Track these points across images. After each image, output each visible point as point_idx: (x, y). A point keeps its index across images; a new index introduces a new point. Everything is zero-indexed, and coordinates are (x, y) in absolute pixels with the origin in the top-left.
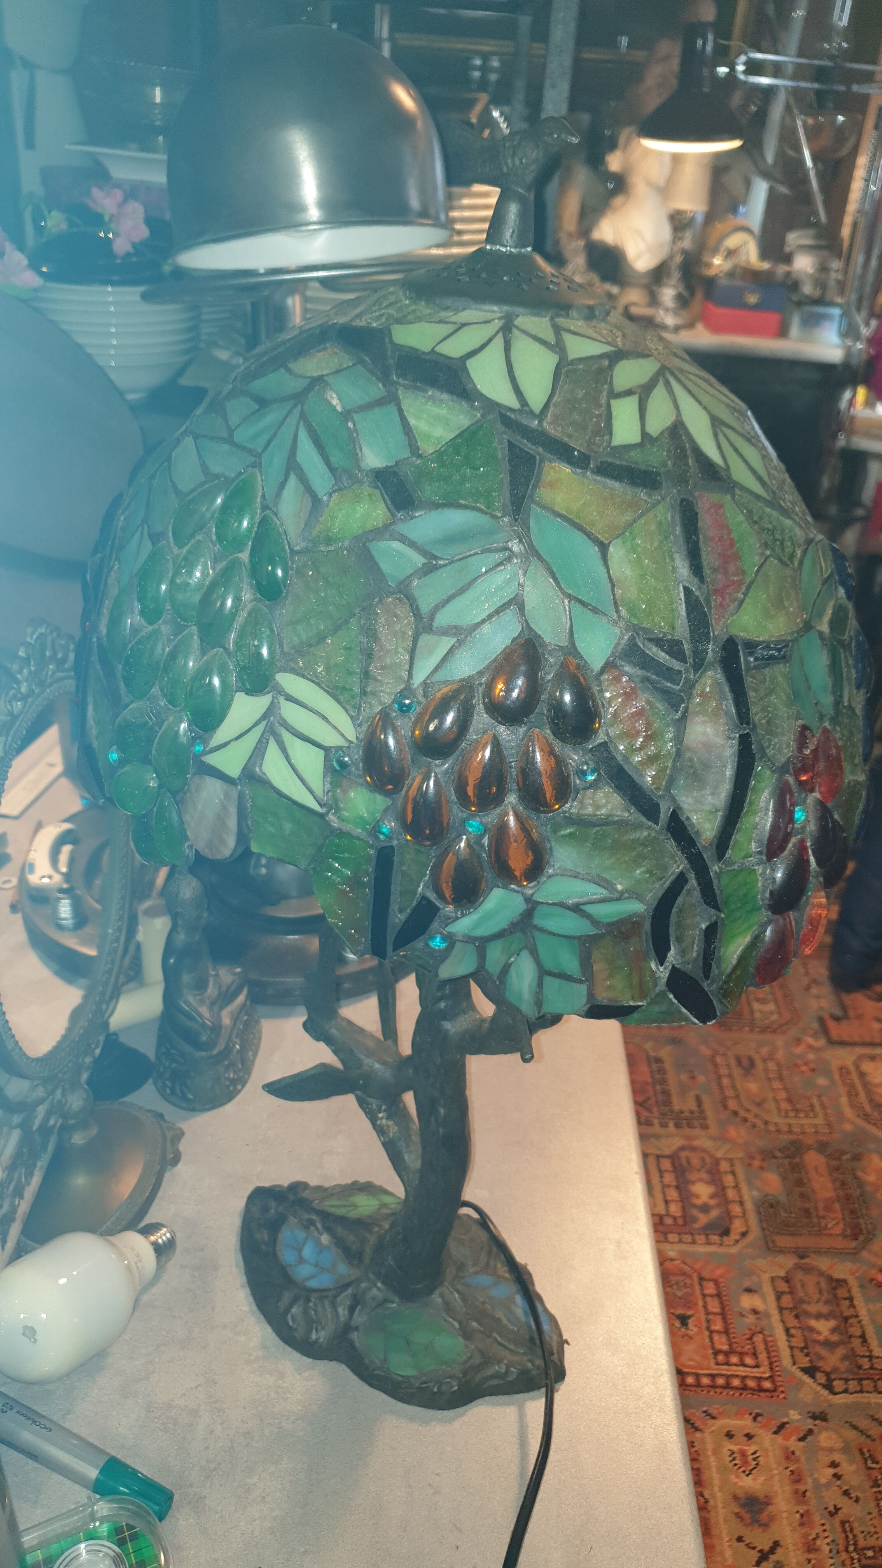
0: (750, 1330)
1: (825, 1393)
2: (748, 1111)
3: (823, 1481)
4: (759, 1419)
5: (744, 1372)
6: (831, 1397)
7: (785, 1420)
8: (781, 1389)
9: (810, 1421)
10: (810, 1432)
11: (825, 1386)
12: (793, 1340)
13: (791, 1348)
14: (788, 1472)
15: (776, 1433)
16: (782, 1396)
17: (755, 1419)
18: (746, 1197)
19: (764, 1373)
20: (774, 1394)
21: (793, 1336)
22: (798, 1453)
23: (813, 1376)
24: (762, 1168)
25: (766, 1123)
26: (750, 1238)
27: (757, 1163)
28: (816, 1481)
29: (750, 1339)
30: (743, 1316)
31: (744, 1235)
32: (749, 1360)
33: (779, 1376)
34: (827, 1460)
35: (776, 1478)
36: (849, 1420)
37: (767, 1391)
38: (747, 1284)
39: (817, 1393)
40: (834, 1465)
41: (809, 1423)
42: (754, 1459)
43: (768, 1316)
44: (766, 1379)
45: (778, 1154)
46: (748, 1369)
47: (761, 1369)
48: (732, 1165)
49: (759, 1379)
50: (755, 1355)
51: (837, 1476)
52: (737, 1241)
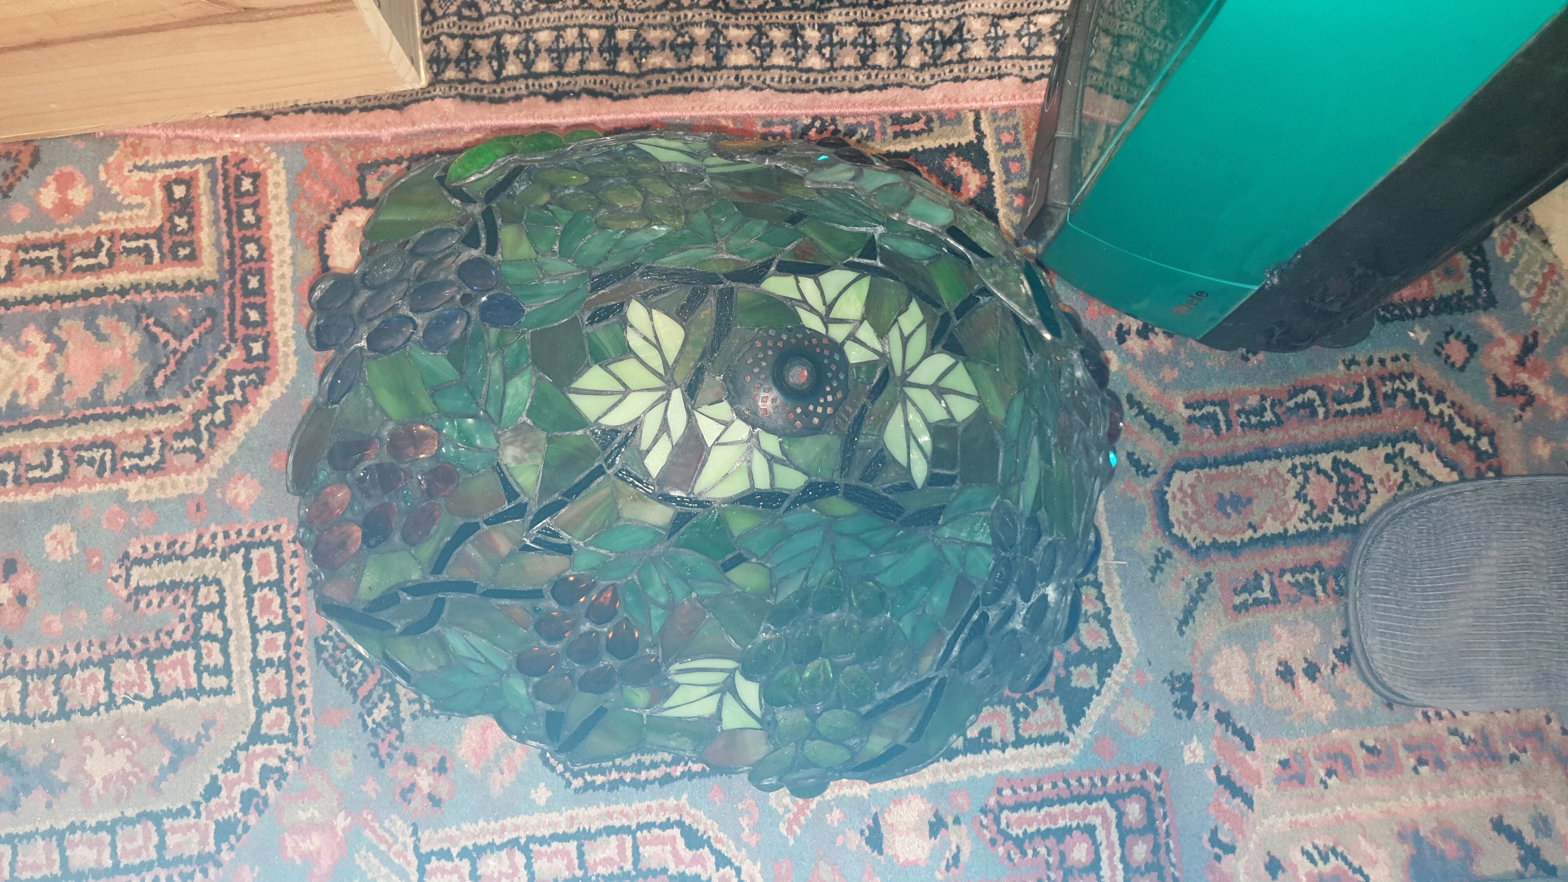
0: (993, 842)
1: (1118, 673)
2: (213, 790)
3: (1329, 704)
4: (1223, 838)
5: (1113, 869)
6: (1126, 658)
7: (1211, 775)
8: (1136, 777)
9: (1197, 715)
10: (1223, 718)
11: (1103, 674)
12: (997, 735)
13: (1019, 743)
14: (1332, 781)
15: (1249, 802)
16: (1152, 776)
17: (1230, 849)
18: (560, 821)
19: (1102, 813)
20: (1155, 795)
21: (986, 733)
22: (1284, 756)
23: (1086, 697)
24: (441, 768)
25: (256, 736)
26: (704, 824)
27: (425, 781)
28: (1334, 720)
29: (1019, 842)
30: (956, 858)
31: (693, 839)
32: (1080, 853)
33: (1104, 781)
34: (1279, 689)
35: (1354, 810)
36: (1175, 625)
37: (1149, 810)
38: (855, 841)
39: (1125, 691)
40: (1286, 673)
41: (1204, 718)
42: (1326, 860)
43: (938, 790)
44: (1121, 815)
45: (381, 712)
46: (1104, 854)
47: (1097, 821)
48: (445, 854)
49: (1125, 833)
50: (1062, 834)
51: (1312, 672)
52: (722, 861)
